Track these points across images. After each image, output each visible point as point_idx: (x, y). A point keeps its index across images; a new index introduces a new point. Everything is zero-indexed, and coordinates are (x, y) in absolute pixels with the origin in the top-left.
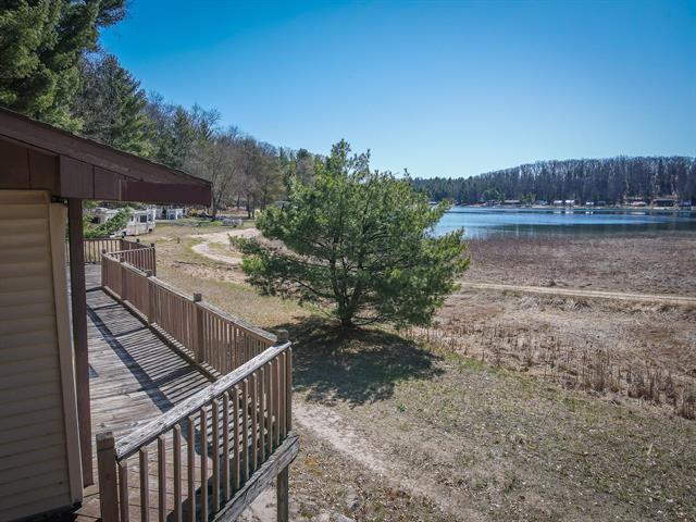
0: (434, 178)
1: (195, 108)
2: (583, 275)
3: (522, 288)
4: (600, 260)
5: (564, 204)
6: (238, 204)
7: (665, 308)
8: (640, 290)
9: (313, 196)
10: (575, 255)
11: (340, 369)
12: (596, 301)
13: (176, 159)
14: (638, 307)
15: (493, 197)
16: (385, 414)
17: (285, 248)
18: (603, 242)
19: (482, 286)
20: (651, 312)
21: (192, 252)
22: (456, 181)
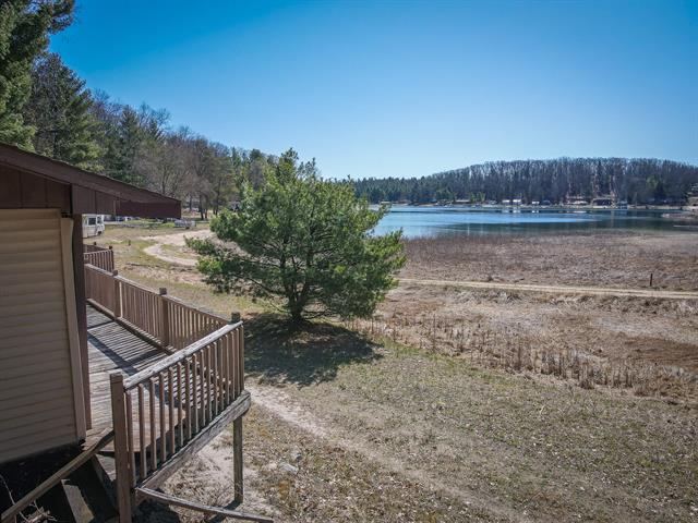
0: (387, 178)
1: (144, 107)
2: (519, 271)
3: (461, 283)
4: (537, 256)
5: (511, 203)
6: (190, 205)
7: (584, 299)
8: (566, 283)
9: (263, 201)
10: (515, 252)
11: (290, 357)
12: (526, 293)
13: (124, 159)
14: (561, 298)
15: (444, 196)
16: (328, 392)
17: (238, 249)
18: (542, 240)
19: (425, 282)
20: (572, 303)
21: (144, 254)
22: (408, 181)
